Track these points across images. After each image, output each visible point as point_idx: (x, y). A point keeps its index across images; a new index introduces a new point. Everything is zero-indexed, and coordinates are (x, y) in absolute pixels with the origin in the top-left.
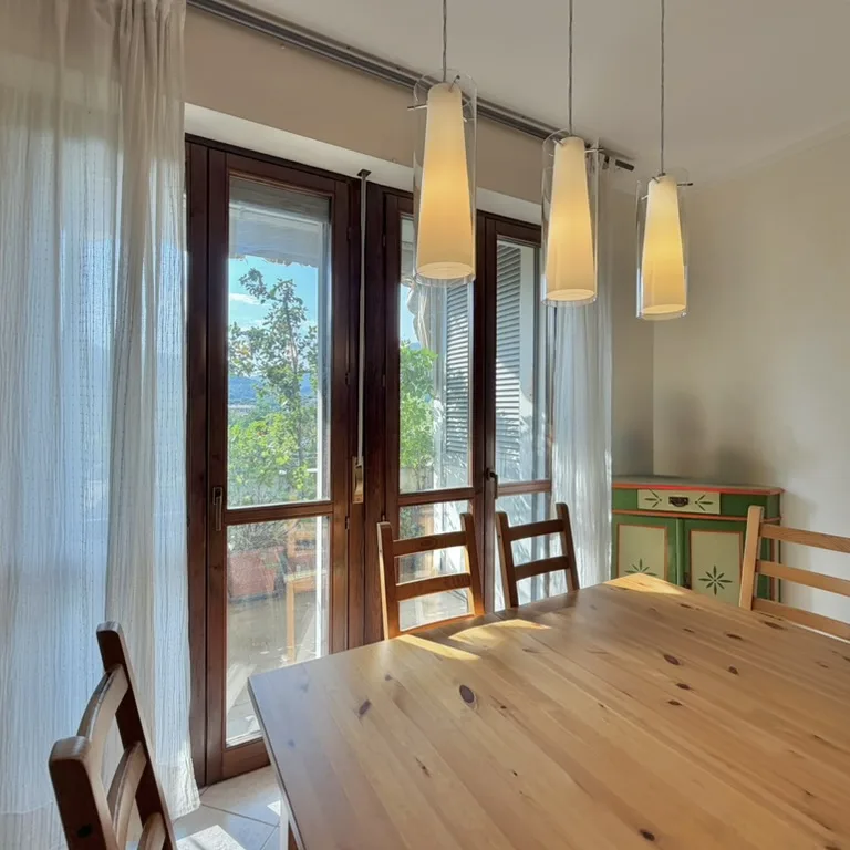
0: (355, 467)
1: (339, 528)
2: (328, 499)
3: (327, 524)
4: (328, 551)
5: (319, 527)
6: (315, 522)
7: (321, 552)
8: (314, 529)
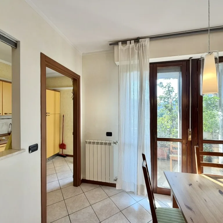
0: (189, 131)
1: (184, 146)
2: (181, 138)
3: (181, 144)
4: (181, 151)
5: (179, 145)
6: (178, 143)
7: (179, 151)
8: (177, 145)
